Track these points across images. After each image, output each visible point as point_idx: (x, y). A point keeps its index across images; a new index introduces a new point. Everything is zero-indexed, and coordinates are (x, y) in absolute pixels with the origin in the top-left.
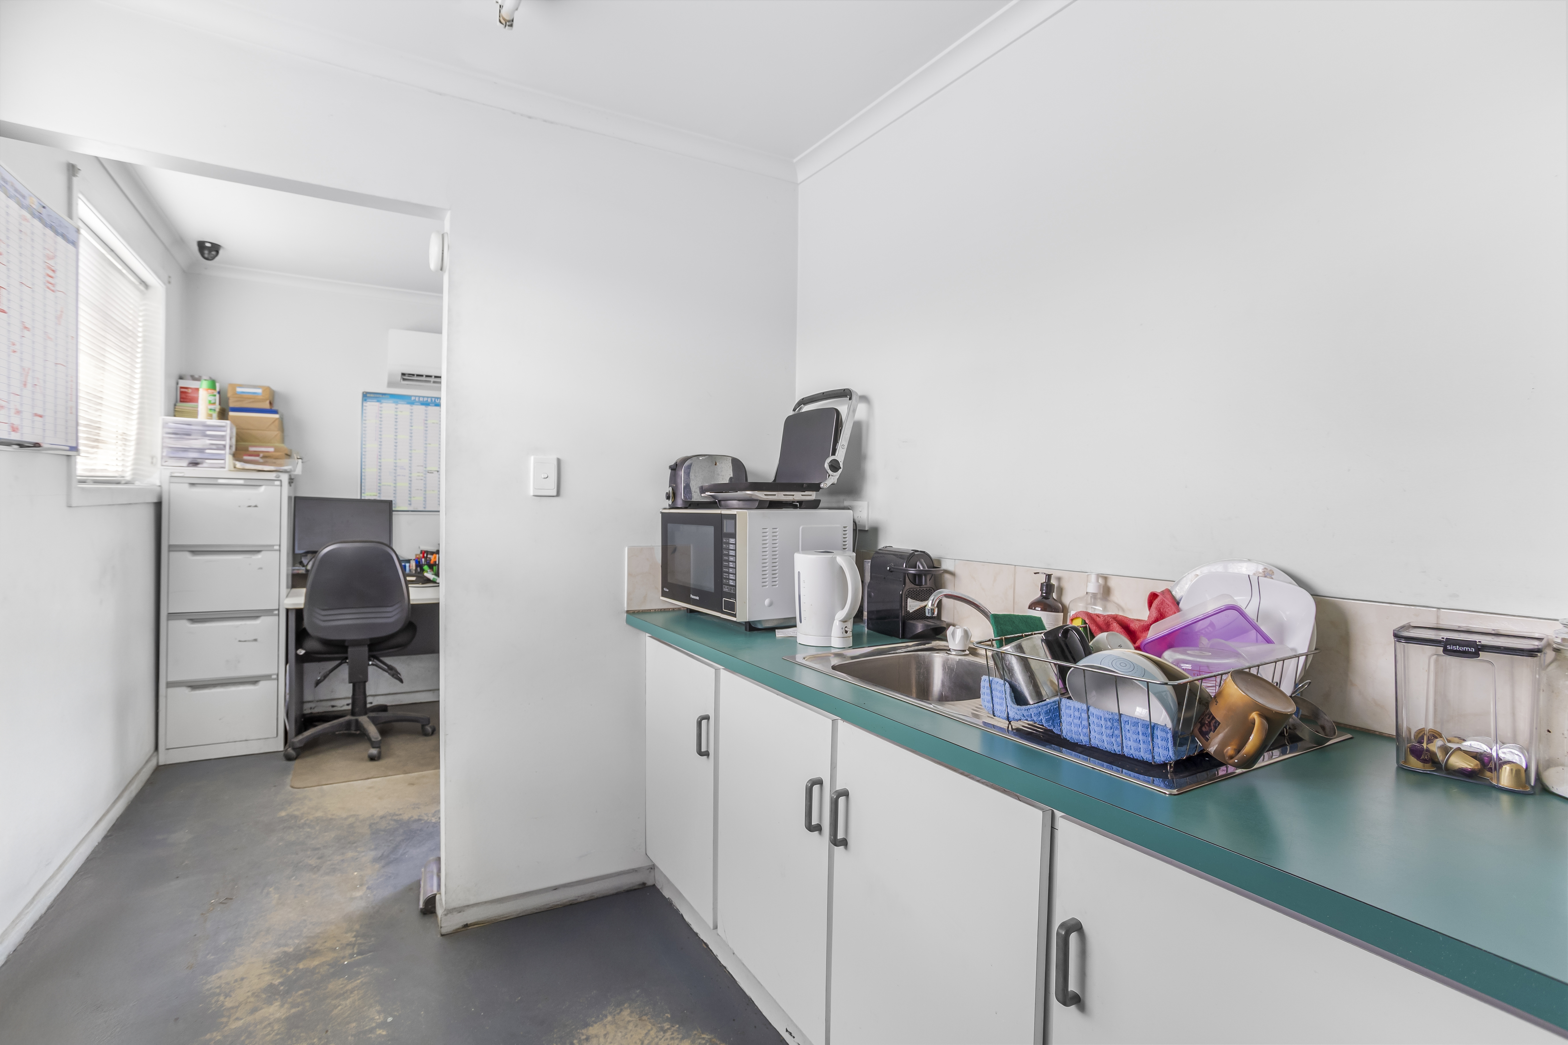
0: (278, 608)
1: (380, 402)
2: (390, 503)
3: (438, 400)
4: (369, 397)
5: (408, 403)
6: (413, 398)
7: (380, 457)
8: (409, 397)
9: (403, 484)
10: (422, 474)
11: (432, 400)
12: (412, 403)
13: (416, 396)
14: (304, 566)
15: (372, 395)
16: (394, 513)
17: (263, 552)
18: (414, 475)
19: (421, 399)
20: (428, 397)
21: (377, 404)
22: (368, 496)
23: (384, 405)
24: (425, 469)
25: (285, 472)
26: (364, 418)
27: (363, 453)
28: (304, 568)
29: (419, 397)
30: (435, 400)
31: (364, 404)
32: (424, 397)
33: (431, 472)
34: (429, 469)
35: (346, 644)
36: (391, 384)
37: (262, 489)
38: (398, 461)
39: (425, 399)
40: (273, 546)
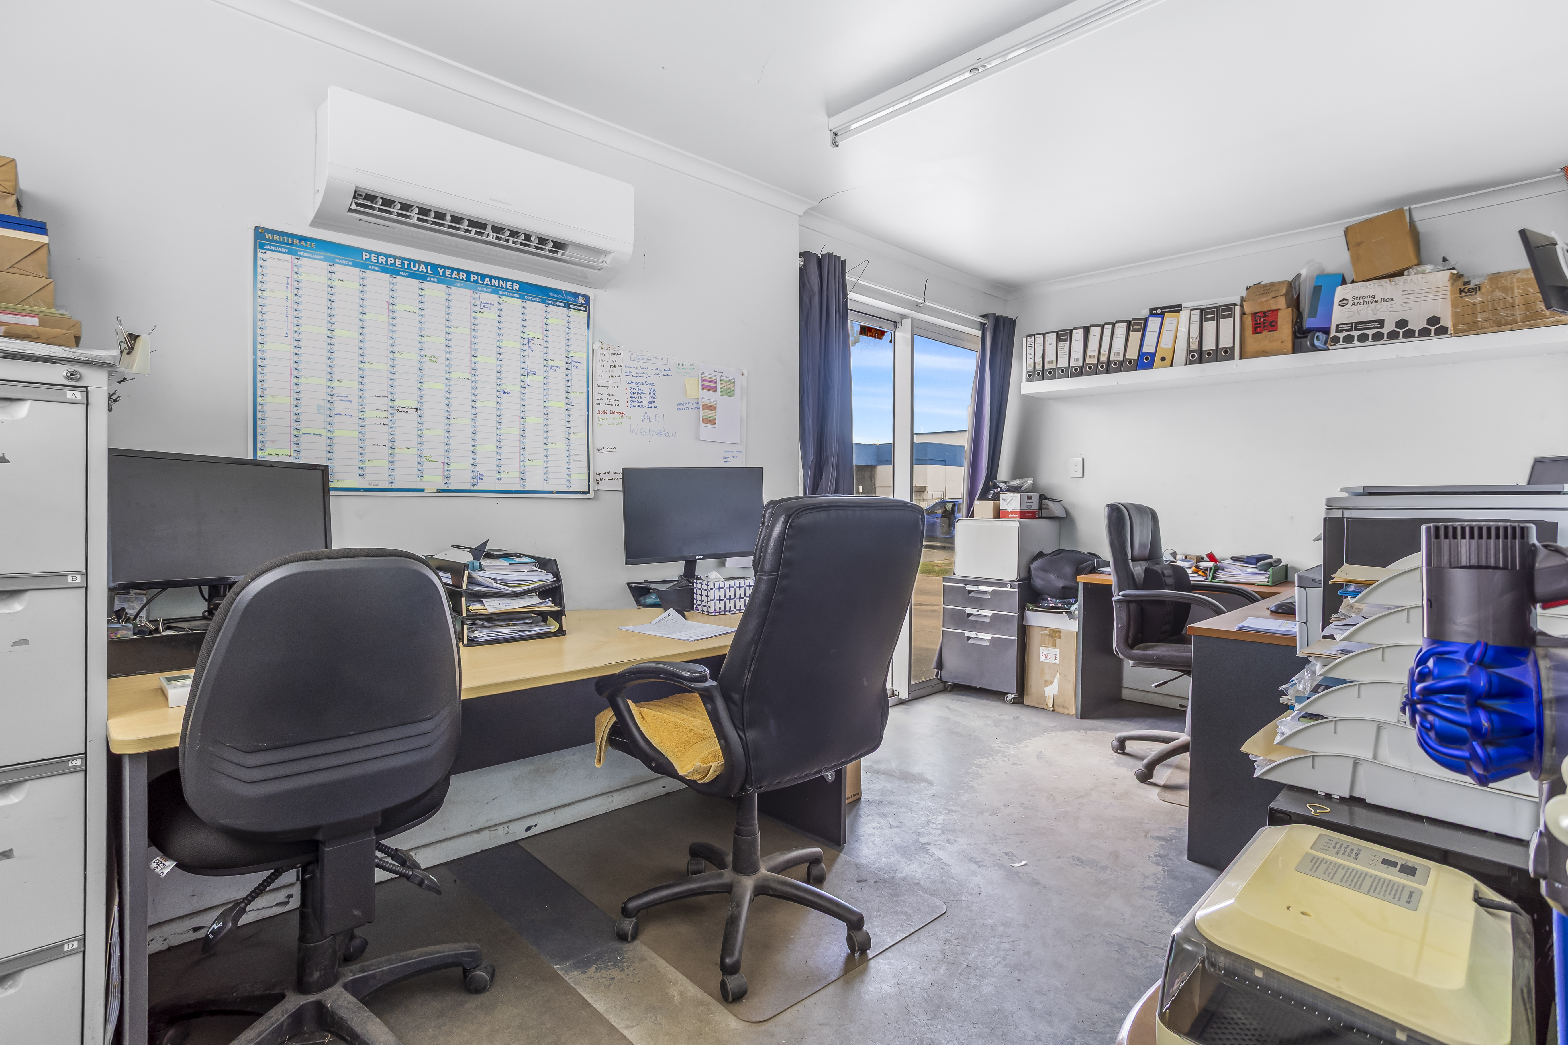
0: (84, 752)
1: (296, 254)
2: (324, 471)
3: (414, 267)
4: (269, 240)
5: (355, 265)
6: (365, 256)
7: (296, 372)
8: (359, 251)
9: (345, 433)
10: (385, 414)
11: (403, 264)
12: (364, 266)
13: (371, 252)
14: (128, 620)
15: (276, 238)
16: (331, 493)
17: (28, 595)
18: (370, 414)
19: (382, 260)
20: (395, 257)
21: (288, 257)
22: (272, 452)
23: (303, 261)
24: (391, 403)
25: (100, 364)
26: (259, 285)
27: (259, 362)
28: (129, 625)
29: (379, 254)
30: (409, 265)
31: (259, 255)
32: (387, 256)
33: (403, 410)
34: (398, 403)
35: (319, 837)
36: (318, 221)
37: (23, 410)
38: (335, 384)
39: (390, 261)
40: (65, 575)
